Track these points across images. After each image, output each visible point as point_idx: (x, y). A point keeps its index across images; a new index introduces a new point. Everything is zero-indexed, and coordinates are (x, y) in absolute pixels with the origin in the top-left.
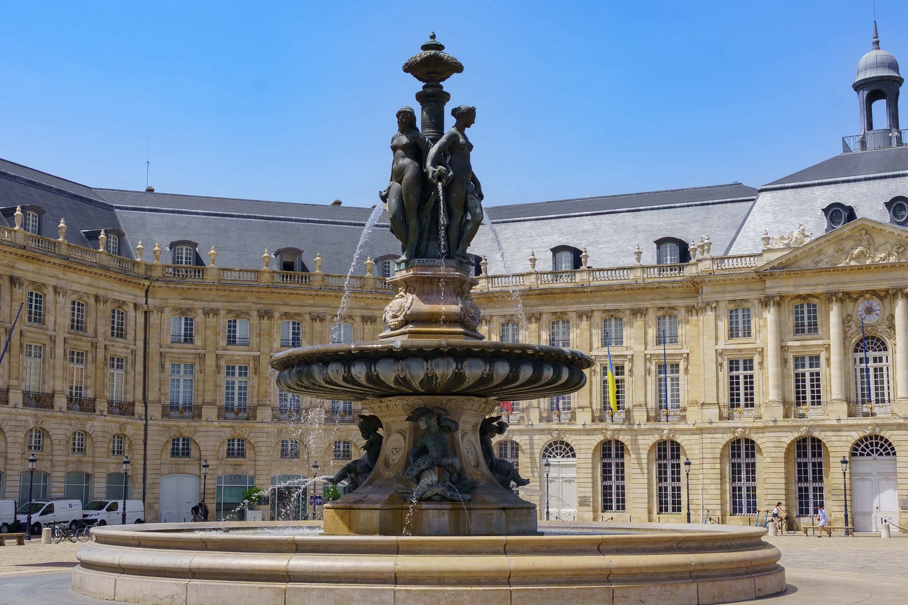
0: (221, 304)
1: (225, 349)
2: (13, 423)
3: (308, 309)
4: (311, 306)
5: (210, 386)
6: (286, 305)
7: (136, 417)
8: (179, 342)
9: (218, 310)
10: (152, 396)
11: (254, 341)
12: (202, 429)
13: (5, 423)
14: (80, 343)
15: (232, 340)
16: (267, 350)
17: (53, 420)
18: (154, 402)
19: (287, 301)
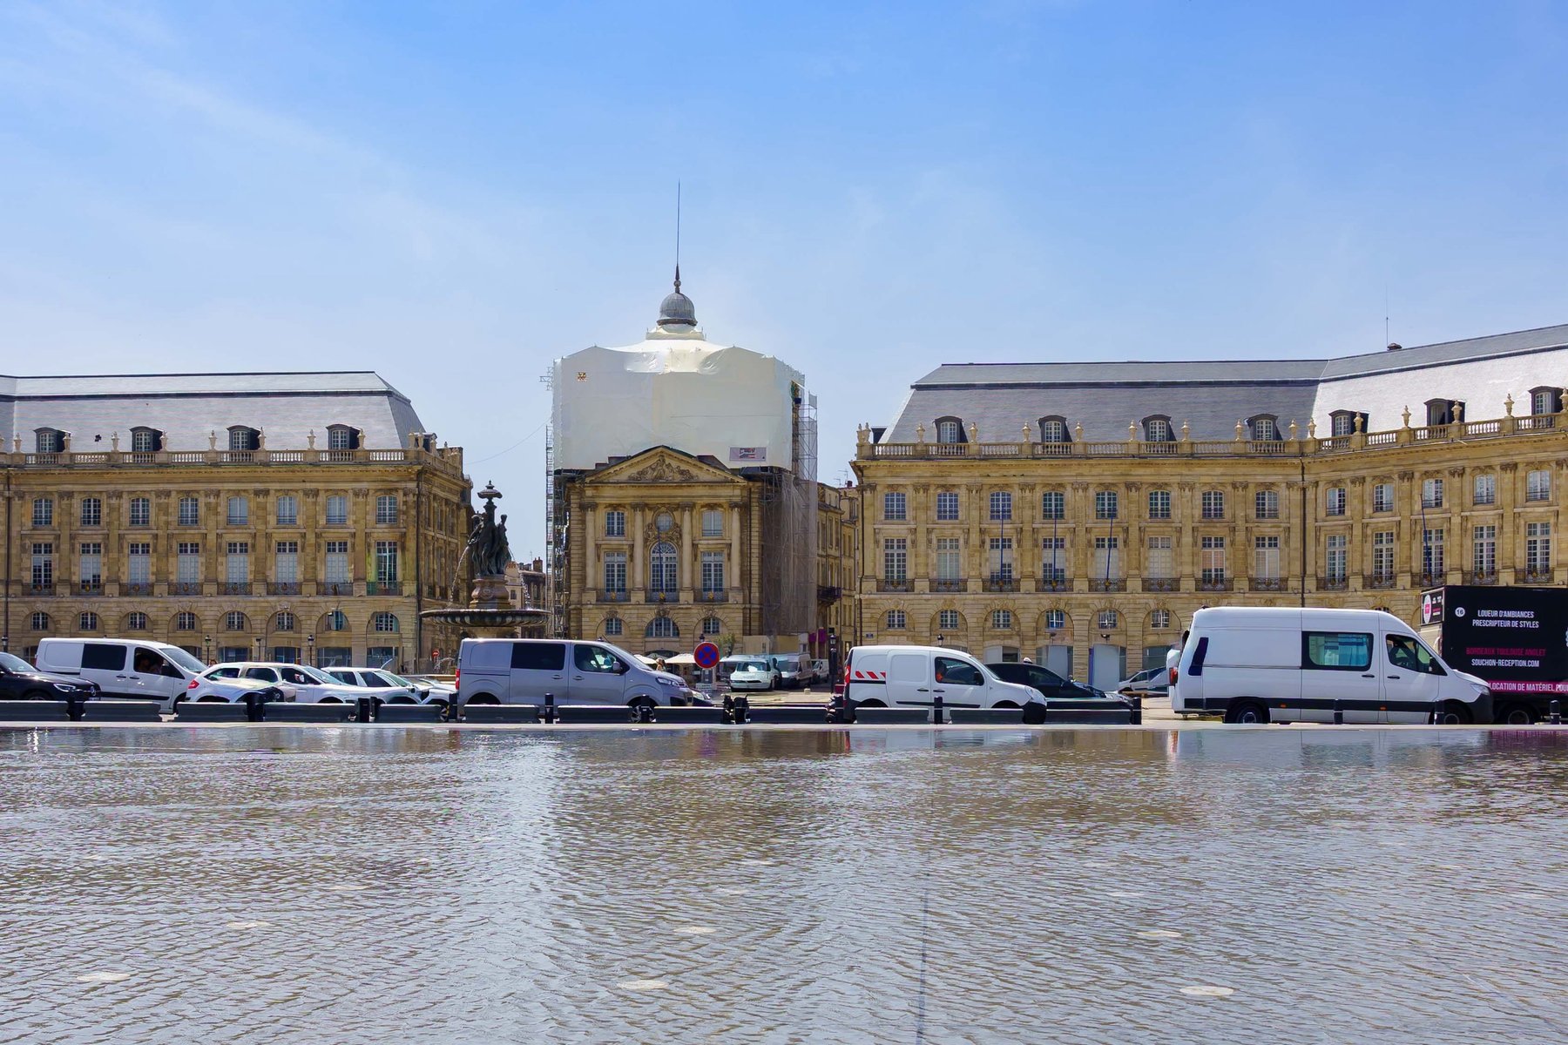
0: (1365, 471)
1: (1371, 518)
2: (1132, 606)
3: (1446, 465)
4: (1450, 460)
5: (1357, 556)
6: (1426, 463)
7: (1290, 591)
8: (1334, 514)
9: (1364, 478)
10: (1310, 570)
11: (1396, 506)
12: (1350, 599)
13: (1122, 606)
14: (1215, 530)
15: (1379, 507)
16: (1407, 514)
17: (1179, 601)
18: (1311, 576)
19: (1427, 458)
